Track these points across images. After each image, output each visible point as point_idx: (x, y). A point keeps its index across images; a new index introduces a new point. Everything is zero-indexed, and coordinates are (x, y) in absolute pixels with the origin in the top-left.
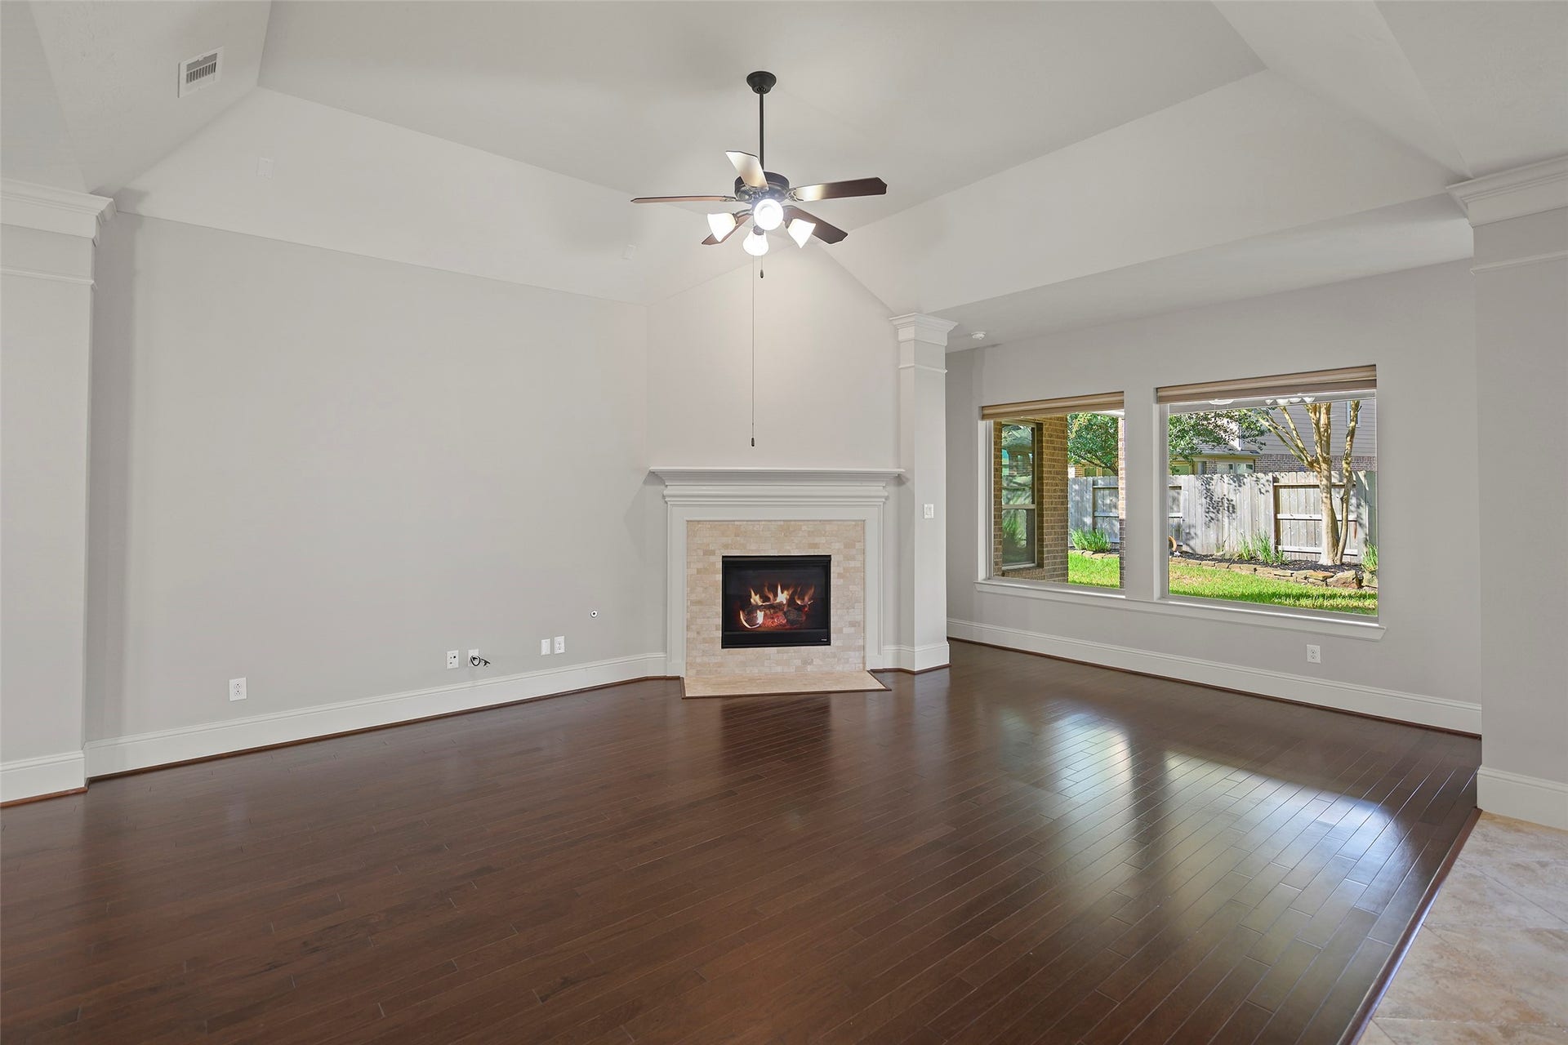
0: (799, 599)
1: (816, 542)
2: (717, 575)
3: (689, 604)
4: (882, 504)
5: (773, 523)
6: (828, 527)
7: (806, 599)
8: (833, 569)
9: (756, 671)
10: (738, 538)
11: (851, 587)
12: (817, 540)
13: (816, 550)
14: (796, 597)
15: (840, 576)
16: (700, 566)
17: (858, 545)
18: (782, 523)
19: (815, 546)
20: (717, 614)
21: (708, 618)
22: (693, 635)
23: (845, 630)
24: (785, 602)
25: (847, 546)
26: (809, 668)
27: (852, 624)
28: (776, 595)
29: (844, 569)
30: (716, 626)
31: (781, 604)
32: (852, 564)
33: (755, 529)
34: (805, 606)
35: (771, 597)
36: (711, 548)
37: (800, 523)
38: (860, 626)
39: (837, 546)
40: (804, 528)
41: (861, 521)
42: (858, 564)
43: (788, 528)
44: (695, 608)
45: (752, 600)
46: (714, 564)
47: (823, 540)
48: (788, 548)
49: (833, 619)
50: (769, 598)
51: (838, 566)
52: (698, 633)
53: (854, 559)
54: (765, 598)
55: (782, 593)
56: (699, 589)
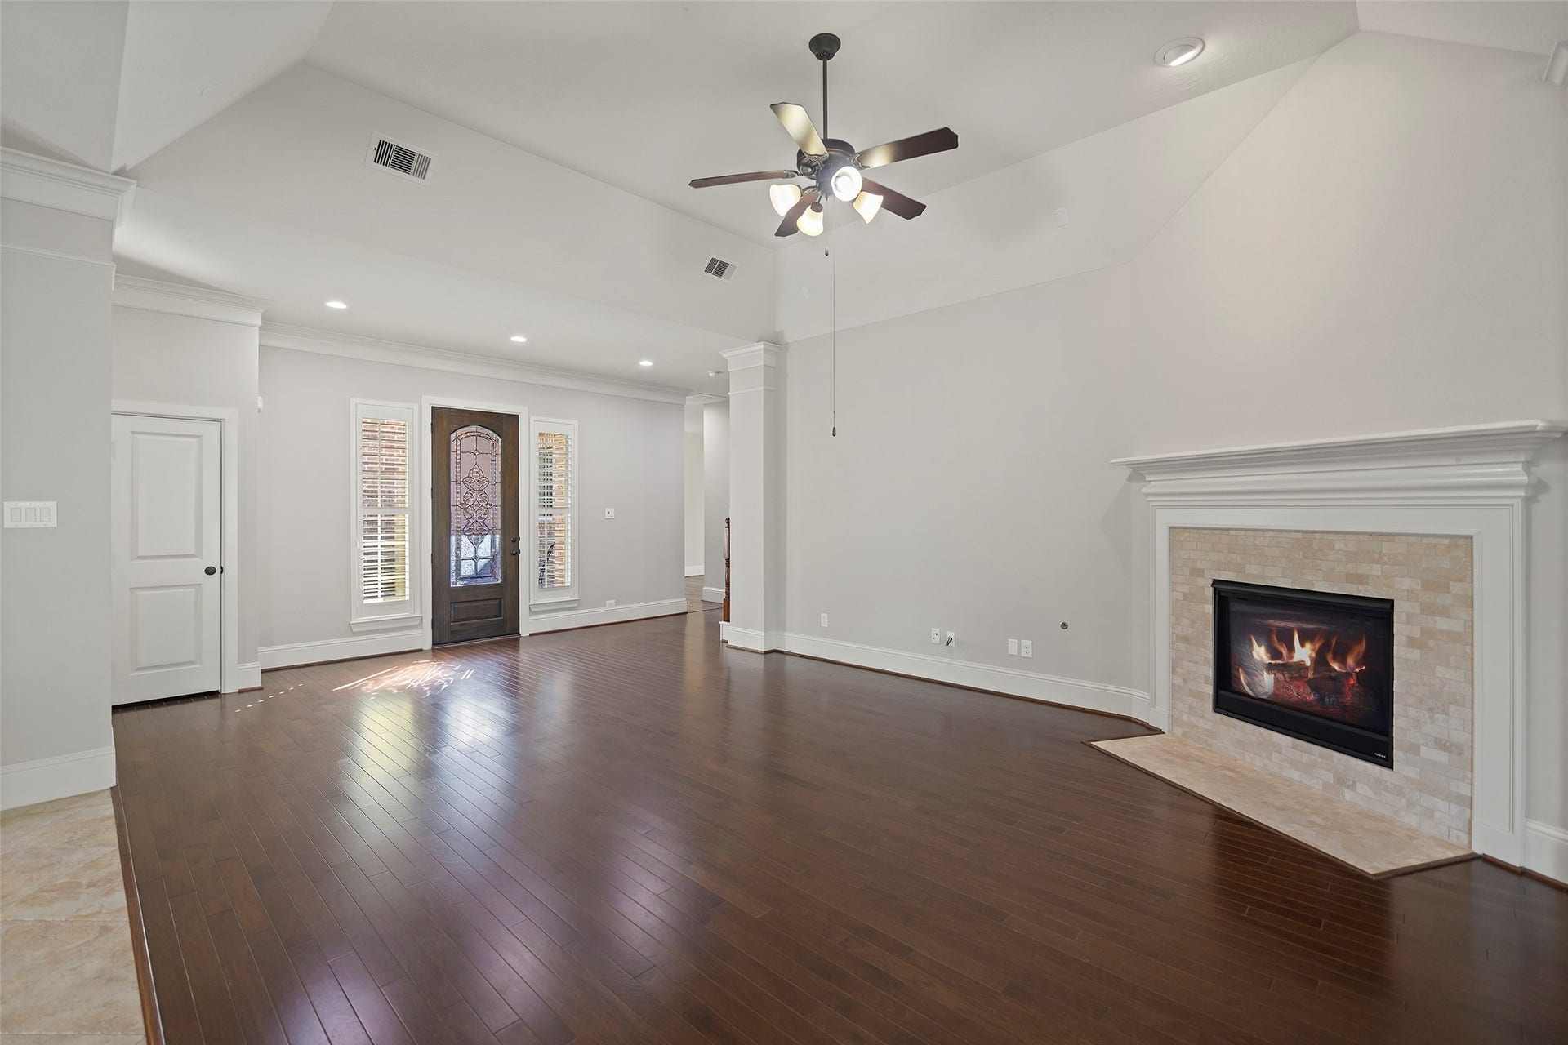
0: (1335, 659)
1: (1360, 572)
2: (1206, 606)
3: (1174, 639)
4: (1517, 504)
5: (1285, 535)
6: (1386, 547)
7: (1351, 661)
8: (1397, 627)
9: (1258, 762)
10: (1234, 556)
11: (1438, 669)
12: (1363, 569)
13: (1361, 588)
14: (1329, 657)
15: (1412, 642)
16: (1186, 589)
17: (1456, 587)
18: (1300, 536)
19: (1360, 579)
20: (1206, 659)
21: (1196, 663)
22: (1178, 681)
23: (1425, 752)
24: (1308, 663)
25: (1427, 586)
26: (1348, 795)
27: (1442, 745)
28: (1291, 649)
29: (1423, 631)
30: (1206, 677)
31: (1300, 666)
32: (1442, 623)
33: (1257, 542)
34: (1349, 675)
35: (1284, 651)
36: (1199, 566)
37: (1331, 537)
38: (1461, 754)
39: (1406, 583)
40: (1339, 545)
41: (1465, 537)
42: (1457, 626)
43: (1309, 542)
44: (1182, 646)
45: (1254, 654)
46: (1202, 589)
47: (1376, 570)
48: (1309, 578)
49: (1397, 722)
50: (1281, 654)
51: (1408, 623)
52: (1184, 680)
53: (1445, 612)
54: (1274, 653)
55: (1302, 645)
56: (1186, 621)
